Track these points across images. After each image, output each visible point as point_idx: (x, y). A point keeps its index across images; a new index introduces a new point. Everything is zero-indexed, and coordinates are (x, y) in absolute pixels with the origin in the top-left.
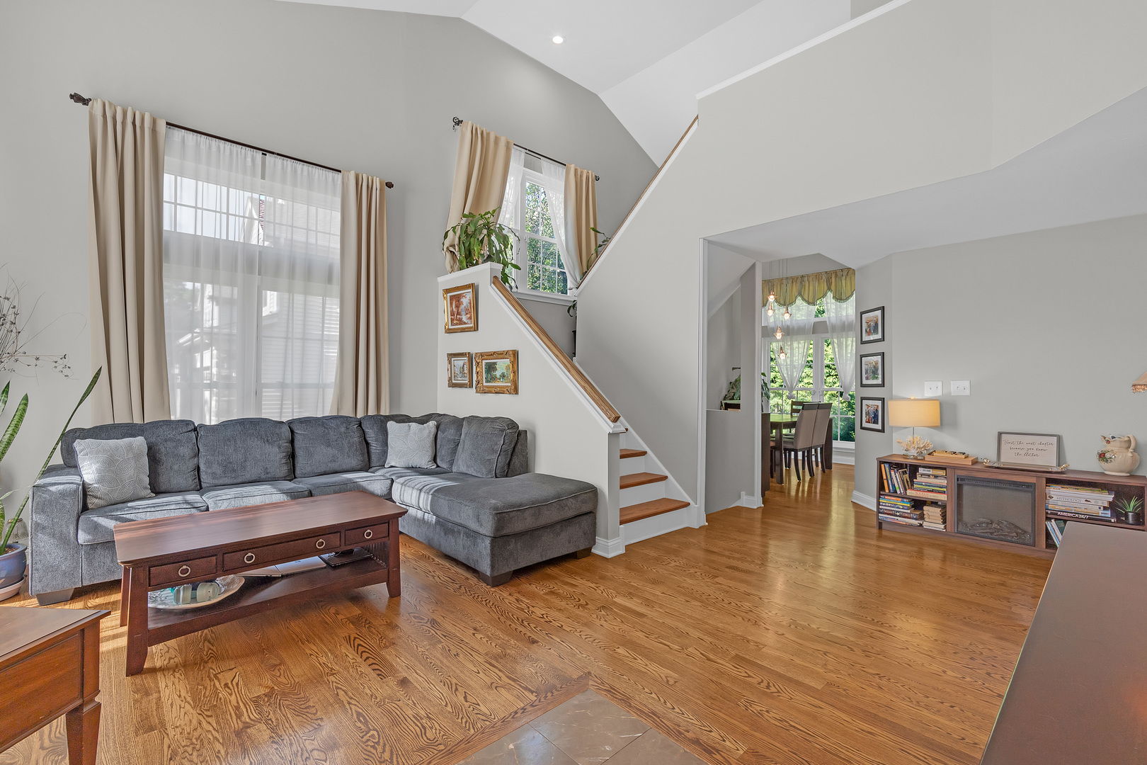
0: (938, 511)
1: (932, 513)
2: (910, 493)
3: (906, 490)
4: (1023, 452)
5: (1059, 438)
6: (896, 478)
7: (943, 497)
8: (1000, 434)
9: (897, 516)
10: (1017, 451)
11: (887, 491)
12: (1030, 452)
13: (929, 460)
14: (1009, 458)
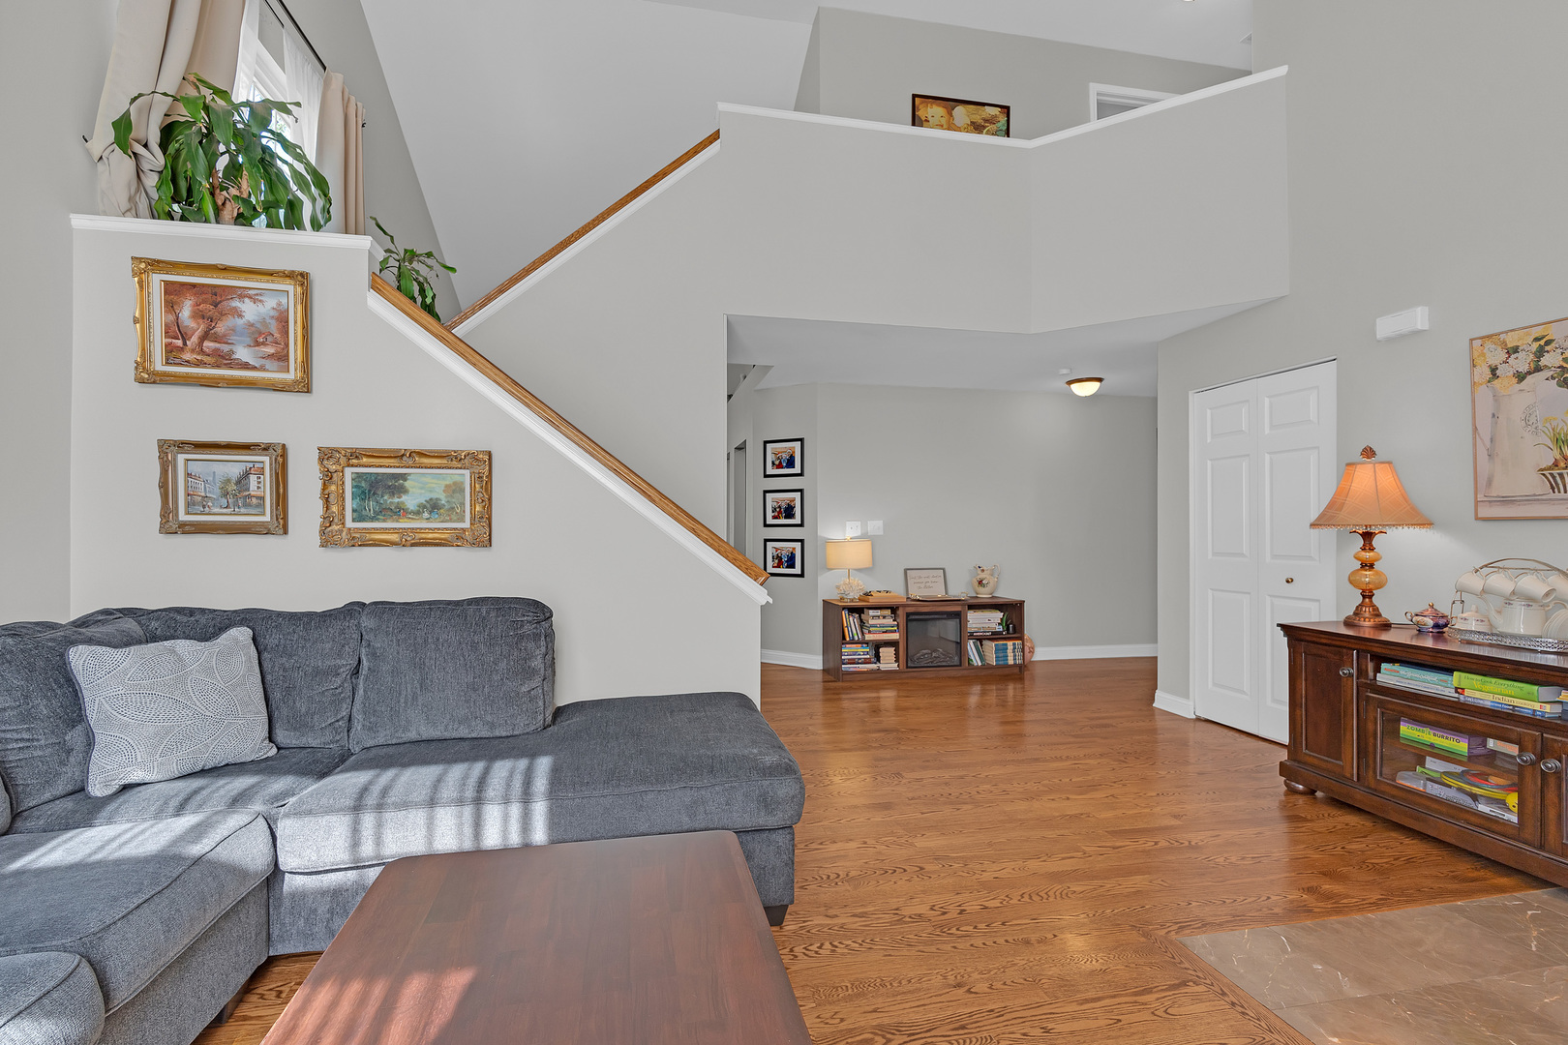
0: (892, 650)
1: (887, 653)
2: (868, 637)
3: (863, 634)
4: (922, 586)
5: (944, 569)
6: (851, 622)
7: (895, 636)
8: (906, 570)
9: (858, 663)
10: (919, 585)
11: (848, 639)
12: (928, 584)
13: (872, 601)
14: (917, 592)
